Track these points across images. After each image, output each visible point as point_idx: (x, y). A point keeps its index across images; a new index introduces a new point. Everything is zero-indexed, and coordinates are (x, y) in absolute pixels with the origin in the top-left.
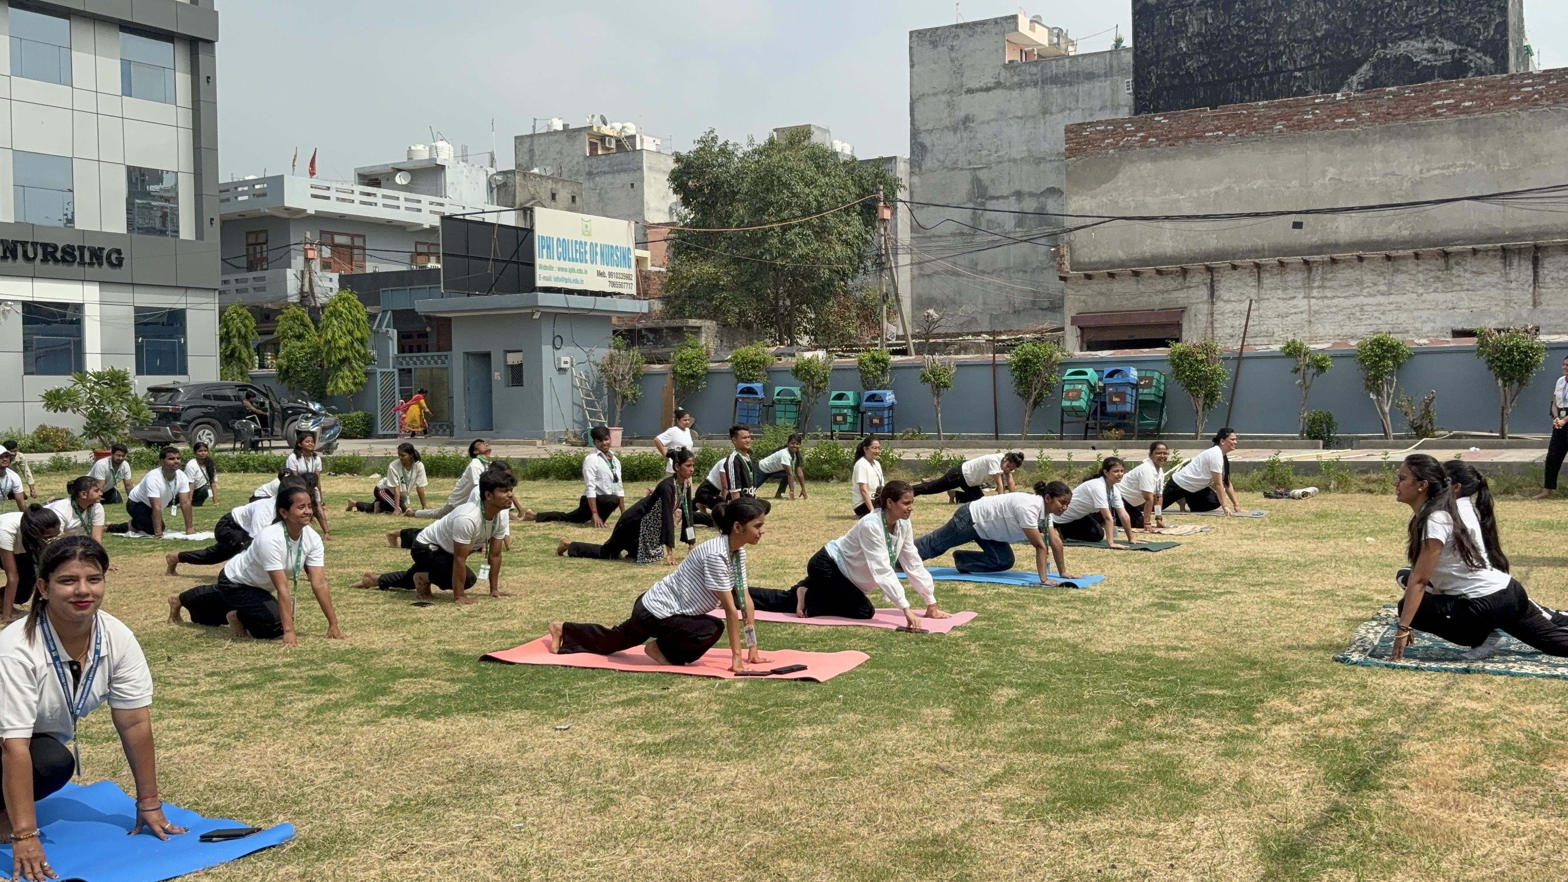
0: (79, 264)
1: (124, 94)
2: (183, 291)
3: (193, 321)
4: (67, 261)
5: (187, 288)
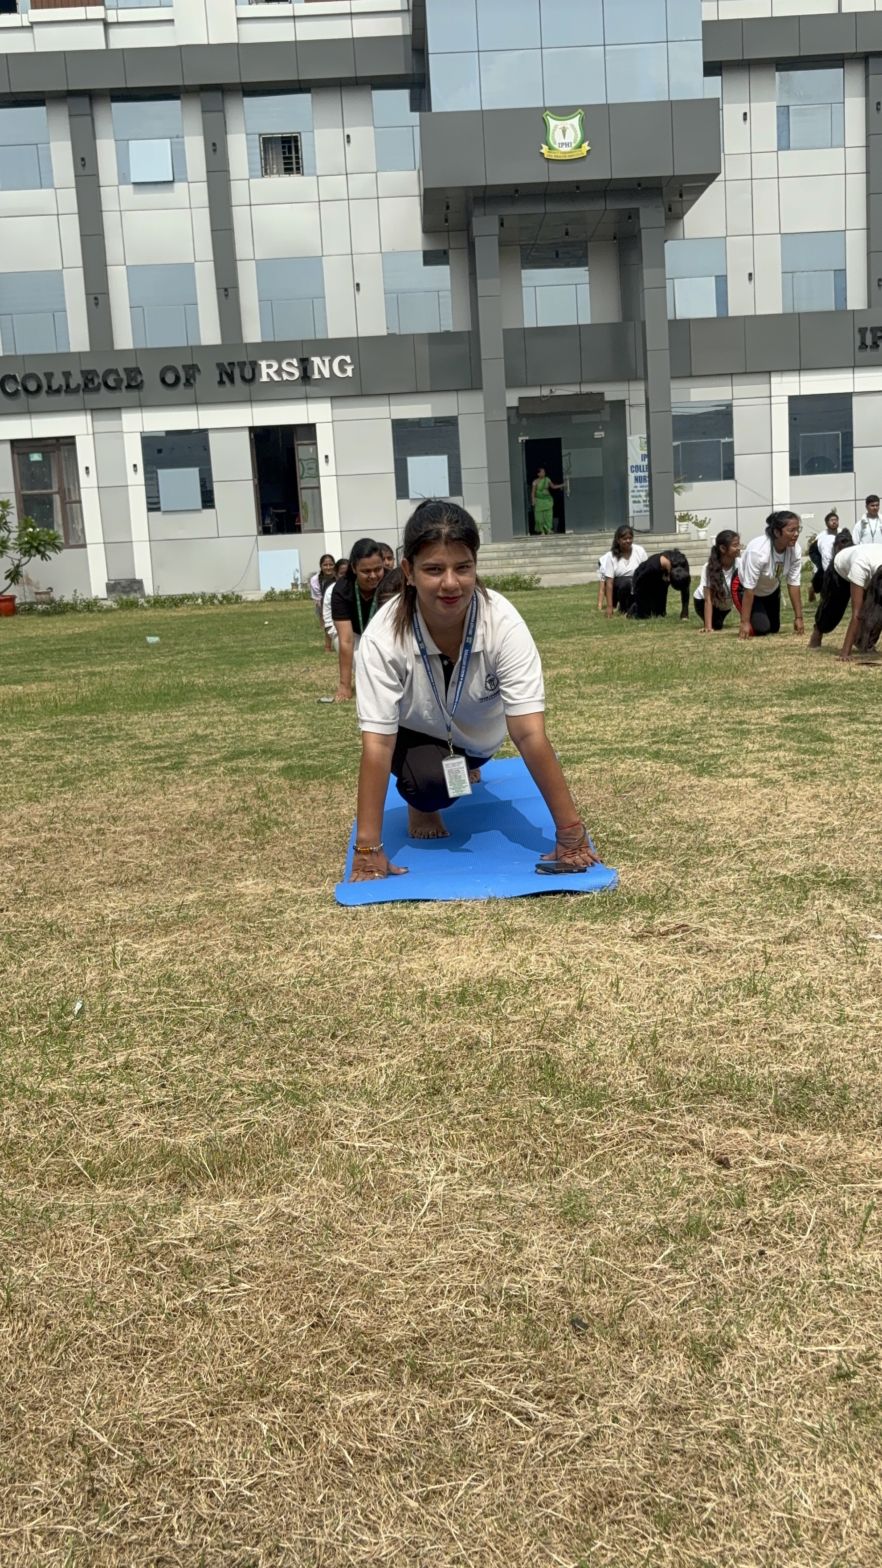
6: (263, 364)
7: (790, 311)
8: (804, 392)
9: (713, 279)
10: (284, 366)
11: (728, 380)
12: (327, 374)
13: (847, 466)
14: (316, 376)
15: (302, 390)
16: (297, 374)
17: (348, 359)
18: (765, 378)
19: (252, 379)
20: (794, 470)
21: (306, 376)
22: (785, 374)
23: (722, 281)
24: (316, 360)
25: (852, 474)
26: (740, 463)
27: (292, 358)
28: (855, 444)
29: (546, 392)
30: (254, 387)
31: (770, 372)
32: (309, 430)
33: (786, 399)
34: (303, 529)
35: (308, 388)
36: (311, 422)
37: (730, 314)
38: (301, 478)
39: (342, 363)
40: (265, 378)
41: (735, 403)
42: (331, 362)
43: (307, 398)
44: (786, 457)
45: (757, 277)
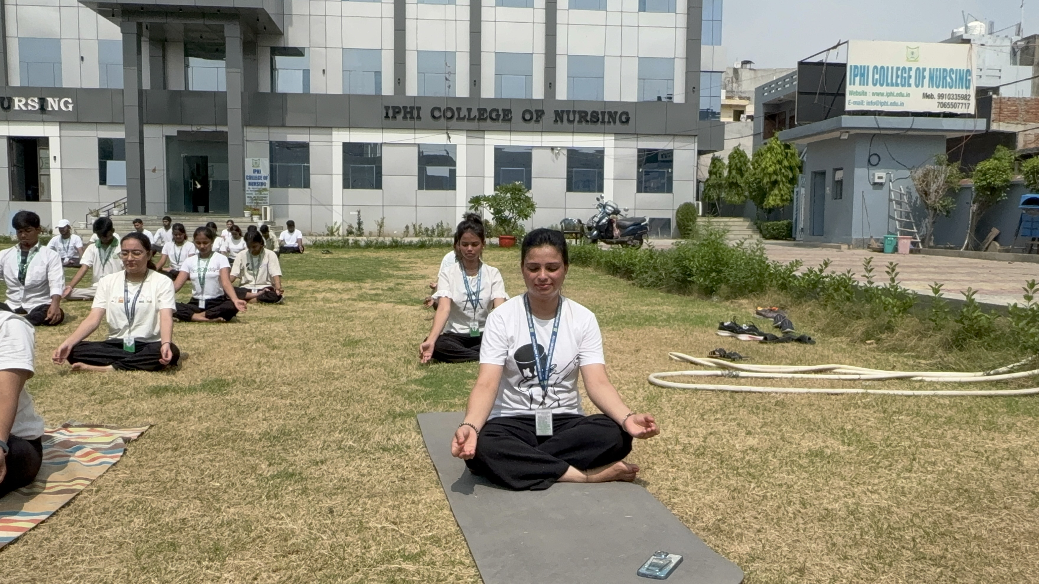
0: (602, 122)
1: (639, 11)
2: (671, 138)
3: (677, 157)
4: (594, 122)
5: (675, 135)
6: (16, 99)
7: (347, 92)
8: (352, 141)
9: (302, 71)
10: (29, 102)
11: (307, 130)
12: (56, 109)
13: (378, 185)
14: (50, 109)
15: (40, 116)
16: (37, 107)
17: (70, 100)
18: (329, 130)
19: (9, 108)
20: (346, 185)
21: (43, 108)
22: (340, 129)
23: (306, 73)
24: (50, 100)
25: (381, 191)
26: (313, 178)
27: (34, 97)
28: (383, 173)
29: (195, 129)
30: (10, 113)
31: (331, 128)
32: (44, 141)
33: (341, 144)
34: (40, 199)
35: (44, 116)
36: (46, 135)
37: (311, 92)
38: (41, 168)
39: (66, 103)
40: (17, 108)
41: (311, 144)
42: (59, 101)
43: (43, 121)
44: (341, 177)
45: (327, 72)
